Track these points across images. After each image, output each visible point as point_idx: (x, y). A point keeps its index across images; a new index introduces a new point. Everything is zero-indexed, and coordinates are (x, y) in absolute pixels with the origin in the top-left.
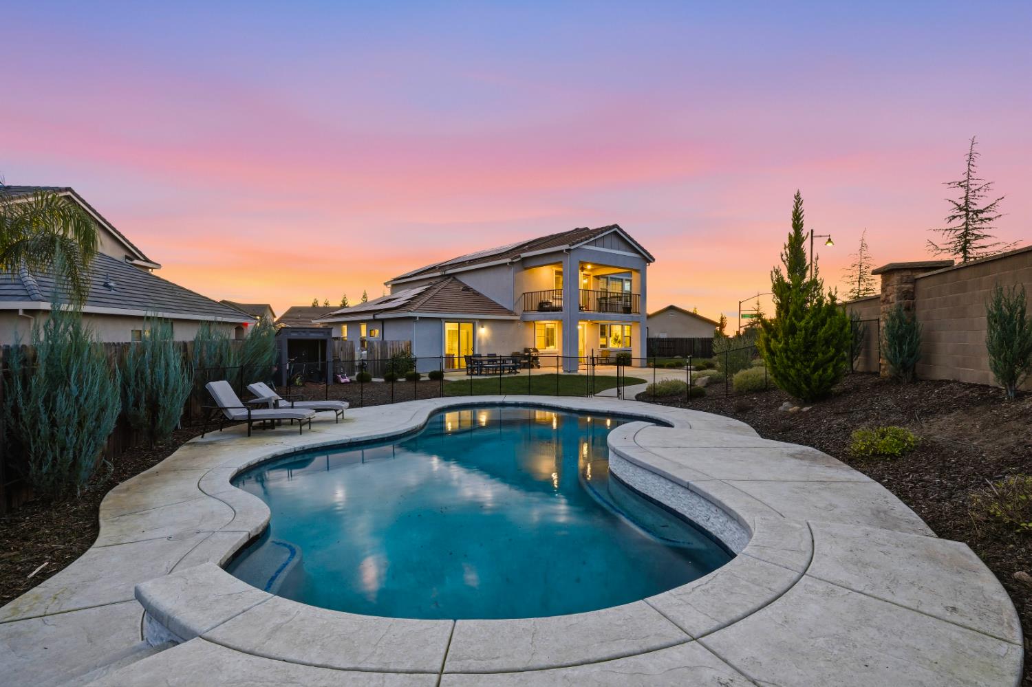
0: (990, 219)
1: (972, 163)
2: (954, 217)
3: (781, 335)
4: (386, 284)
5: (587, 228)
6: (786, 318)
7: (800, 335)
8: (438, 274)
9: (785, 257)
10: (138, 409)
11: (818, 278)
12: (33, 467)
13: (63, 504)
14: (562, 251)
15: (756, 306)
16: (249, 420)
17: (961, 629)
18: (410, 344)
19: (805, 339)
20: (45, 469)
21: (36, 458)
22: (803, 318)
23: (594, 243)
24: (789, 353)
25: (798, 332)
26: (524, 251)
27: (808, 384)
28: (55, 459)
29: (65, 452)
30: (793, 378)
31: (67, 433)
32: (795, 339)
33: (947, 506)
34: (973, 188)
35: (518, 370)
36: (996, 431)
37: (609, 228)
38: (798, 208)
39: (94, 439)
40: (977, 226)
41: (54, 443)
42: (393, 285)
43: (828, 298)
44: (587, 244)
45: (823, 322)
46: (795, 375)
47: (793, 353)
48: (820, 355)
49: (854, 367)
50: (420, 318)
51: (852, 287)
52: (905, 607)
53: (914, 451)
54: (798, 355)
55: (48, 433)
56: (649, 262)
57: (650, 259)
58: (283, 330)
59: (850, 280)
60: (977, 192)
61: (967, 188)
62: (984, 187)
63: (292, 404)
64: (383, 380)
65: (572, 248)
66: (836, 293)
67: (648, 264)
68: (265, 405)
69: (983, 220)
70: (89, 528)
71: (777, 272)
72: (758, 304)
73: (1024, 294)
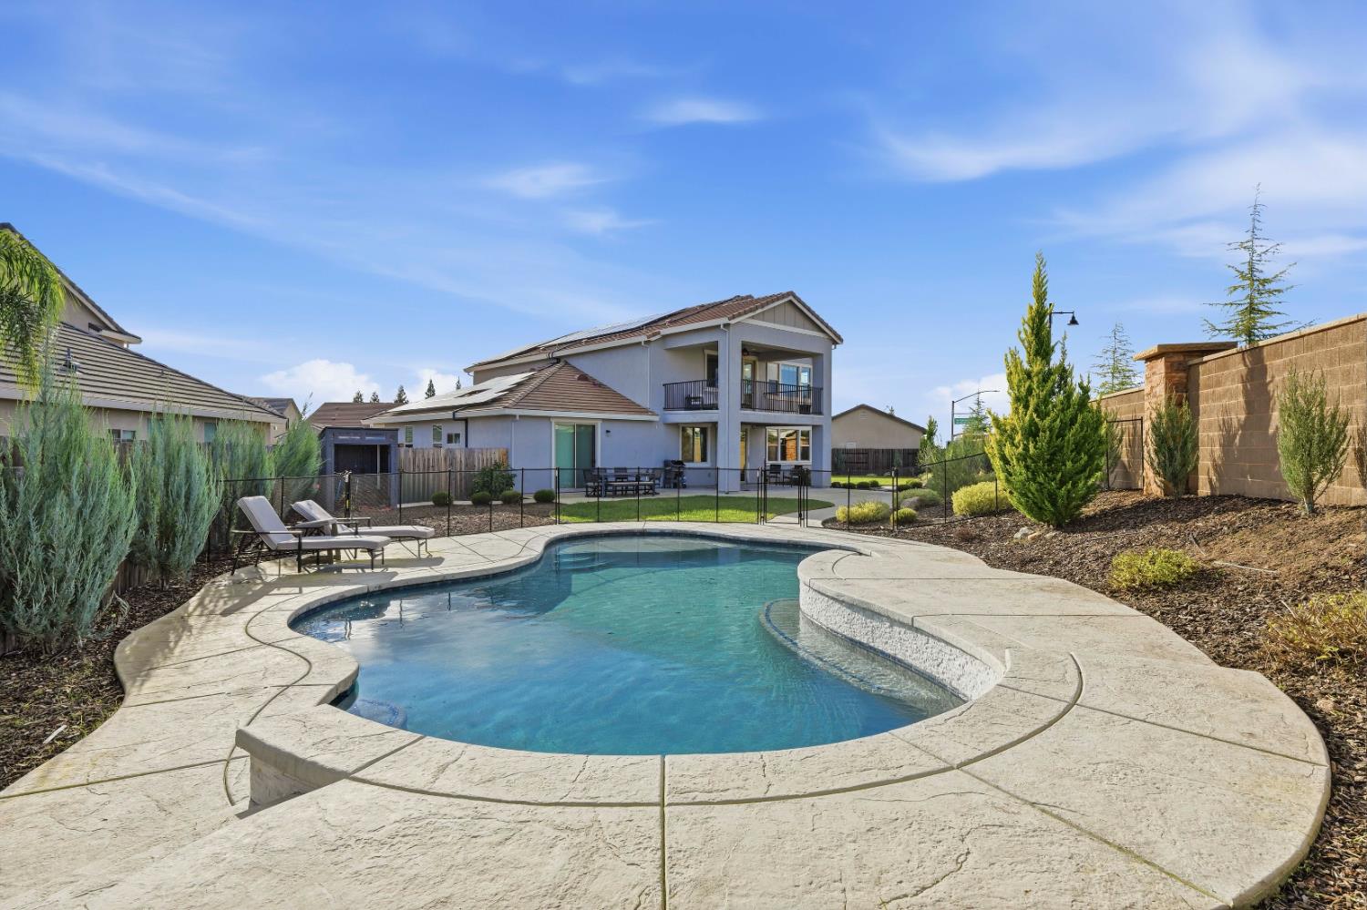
0: (1279, 291)
1: (1257, 217)
2: (1235, 288)
3: (1018, 438)
4: (467, 371)
5: (750, 297)
6: (1026, 415)
7: (1044, 437)
8: (544, 356)
9: (1023, 336)
10: (147, 532)
11: (1066, 364)
12: (20, 604)
13: (57, 657)
14: (718, 326)
15: (975, 407)
16: (299, 550)
17: (1261, 753)
18: (507, 454)
19: (1049, 443)
20: (36, 609)
21: (24, 593)
22: (1047, 414)
23: (762, 317)
24: (1029, 461)
25: (1041, 433)
26: (664, 326)
27: (1054, 503)
28: (49, 593)
29: (64, 585)
30: (1033, 494)
31: (67, 559)
32: (1036, 442)
33: (1235, 641)
34: (1259, 250)
35: (657, 490)
36: (1291, 552)
37: (783, 296)
38: (1040, 271)
39: (101, 568)
40: (1264, 300)
41: (49, 571)
42: (476, 373)
43: (1078, 390)
44: (753, 317)
45: (1073, 421)
46: (1037, 490)
47: (1034, 462)
48: (1069, 464)
49: (1110, 483)
50: (520, 416)
51: (1104, 380)
52: (1196, 734)
53: (1191, 579)
54: (1041, 464)
55: (41, 558)
56: (835, 343)
57: (836, 339)
58: (328, 431)
59: (1100, 371)
60: (1263, 255)
61: (1251, 249)
62: (1272, 250)
63: (357, 530)
64: (470, 503)
65: (733, 322)
66: (1089, 382)
67: (833, 346)
68: (318, 530)
69: (1270, 292)
70: (107, 685)
71: (1014, 355)
72: (978, 404)
73: (1324, 382)
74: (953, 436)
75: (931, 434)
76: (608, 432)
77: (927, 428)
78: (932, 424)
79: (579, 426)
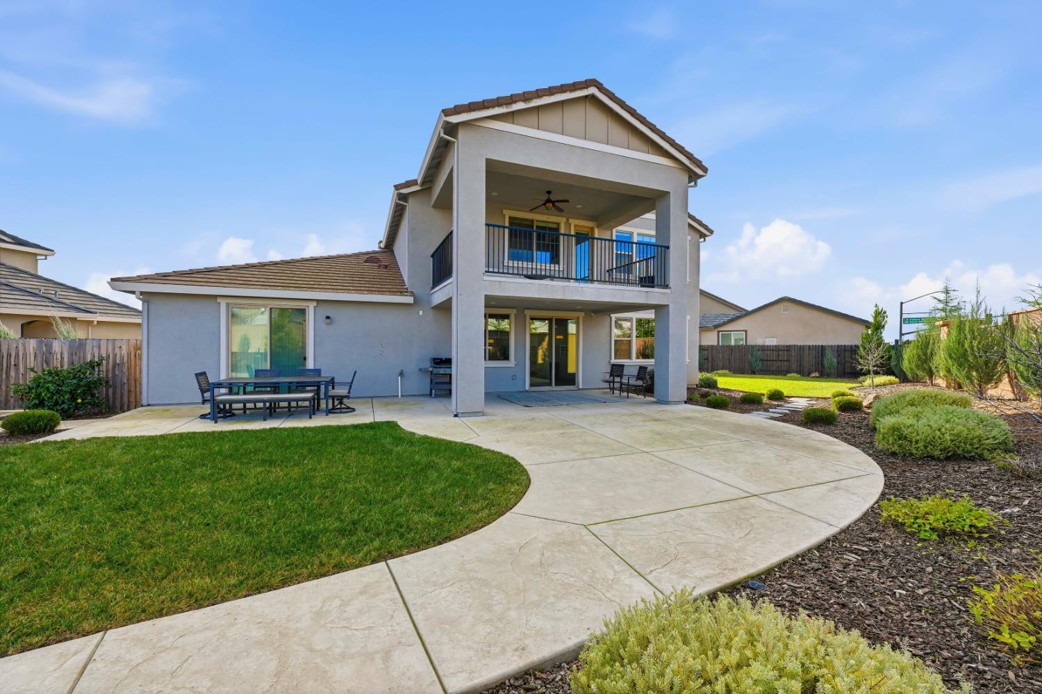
37: (577, 86)
56: (696, 175)
57: (696, 169)
67: (692, 182)
74: (901, 334)
75: (878, 327)
76: (328, 317)
77: (871, 320)
78: (880, 314)
79: (283, 310)
